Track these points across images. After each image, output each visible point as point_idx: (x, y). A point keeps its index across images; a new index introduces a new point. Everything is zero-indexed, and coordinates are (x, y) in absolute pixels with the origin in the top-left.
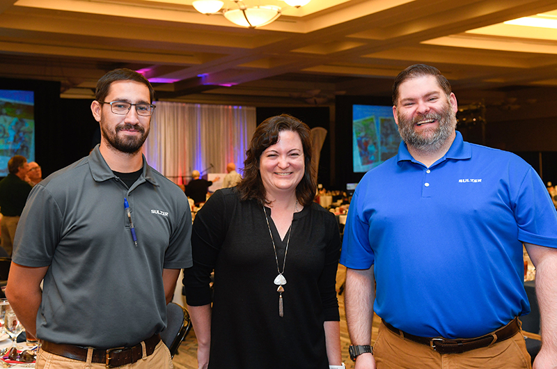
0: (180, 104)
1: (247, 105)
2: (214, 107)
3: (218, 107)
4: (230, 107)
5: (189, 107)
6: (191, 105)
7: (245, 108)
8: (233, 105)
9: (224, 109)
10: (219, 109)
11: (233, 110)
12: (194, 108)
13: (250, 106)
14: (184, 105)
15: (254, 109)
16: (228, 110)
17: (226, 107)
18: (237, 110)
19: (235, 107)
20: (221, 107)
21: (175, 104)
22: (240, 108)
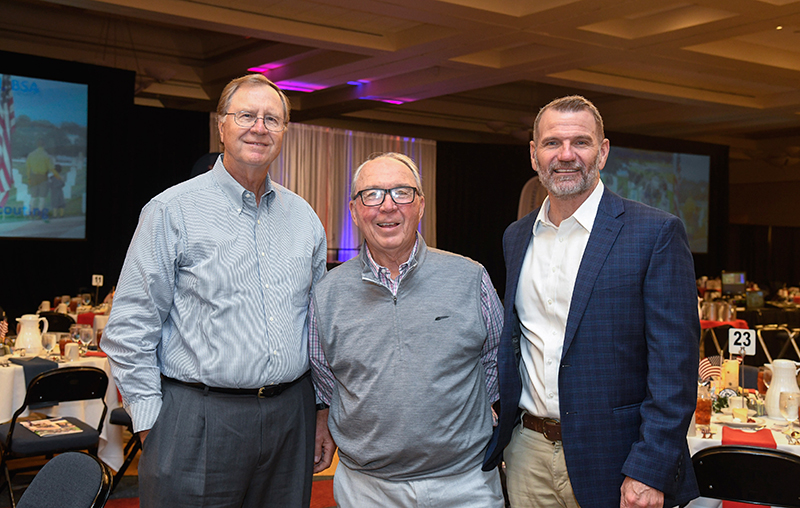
0: (321, 129)
1: (424, 138)
2: (374, 136)
3: (379, 137)
4: (398, 138)
5: (335, 135)
6: (339, 132)
7: (420, 141)
8: (402, 135)
9: (388, 141)
10: (382, 141)
11: (402, 143)
12: (343, 136)
13: (428, 138)
14: (328, 130)
15: (434, 143)
16: (394, 142)
17: (392, 138)
18: (409, 143)
19: (406, 139)
20: (385, 137)
21: (313, 128)
22: (413, 140)
